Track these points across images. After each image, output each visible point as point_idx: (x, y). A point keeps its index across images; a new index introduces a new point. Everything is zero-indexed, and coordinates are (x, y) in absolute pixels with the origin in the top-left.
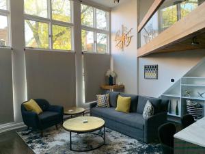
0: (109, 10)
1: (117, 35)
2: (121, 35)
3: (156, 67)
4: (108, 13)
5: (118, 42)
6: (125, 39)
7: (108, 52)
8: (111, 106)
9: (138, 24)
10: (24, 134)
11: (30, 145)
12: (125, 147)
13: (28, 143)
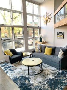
0: (40, 4)
1: (44, 17)
2: (46, 17)
3: (63, 33)
4: (39, 6)
5: (44, 20)
6: (48, 19)
8: (42, 52)
10: (2, 66)
11: (5, 71)
12: (51, 72)
13: (5, 70)
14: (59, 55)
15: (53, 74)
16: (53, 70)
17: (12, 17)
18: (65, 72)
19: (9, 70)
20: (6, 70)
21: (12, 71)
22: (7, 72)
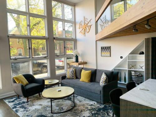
0: (74, 5)
1: (80, 24)
2: (83, 24)
3: (110, 48)
4: (73, 7)
5: (81, 29)
6: (86, 27)
7: (74, 38)
8: (77, 78)
9: (96, 16)
10: (9, 102)
11: (14, 110)
12: (87, 108)
13: (13, 108)
14: (101, 81)
15: (90, 110)
16: (92, 105)
17: (28, 24)
18: (109, 106)
19: (21, 107)
20: (15, 107)
21: (25, 108)
22: (17, 111)
